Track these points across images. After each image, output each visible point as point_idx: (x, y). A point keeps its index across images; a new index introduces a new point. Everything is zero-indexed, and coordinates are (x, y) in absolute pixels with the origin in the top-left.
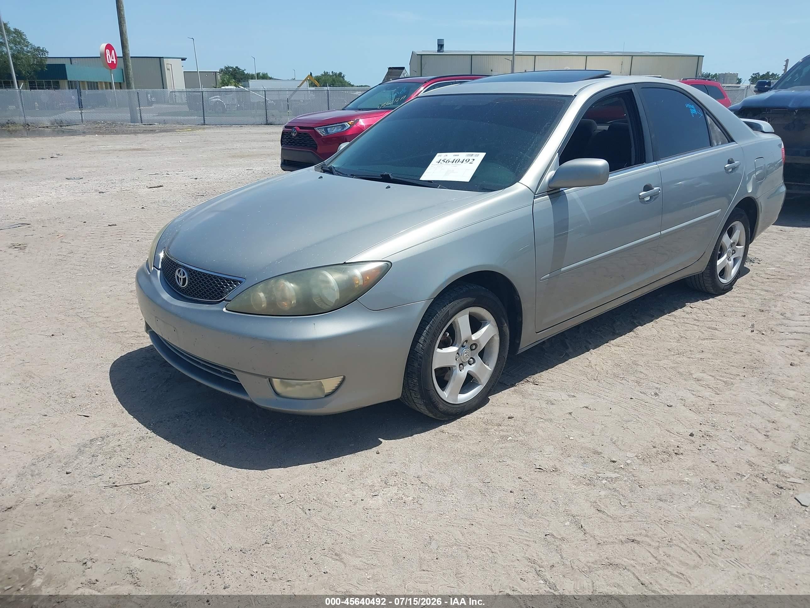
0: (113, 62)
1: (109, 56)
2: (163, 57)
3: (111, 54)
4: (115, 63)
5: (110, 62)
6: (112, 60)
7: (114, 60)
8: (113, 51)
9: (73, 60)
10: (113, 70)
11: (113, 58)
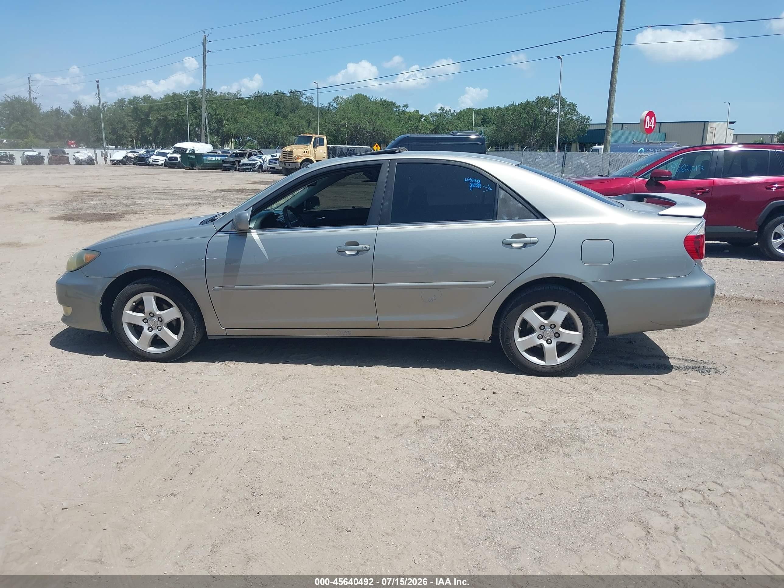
0: (650, 127)
1: (648, 122)
2: (708, 122)
3: (650, 121)
4: (652, 128)
5: (648, 127)
6: (650, 125)
7: (653, 126)
8: (653, 118)
9: (624, 126)
10: (648, 134)
11: (651, 124)
